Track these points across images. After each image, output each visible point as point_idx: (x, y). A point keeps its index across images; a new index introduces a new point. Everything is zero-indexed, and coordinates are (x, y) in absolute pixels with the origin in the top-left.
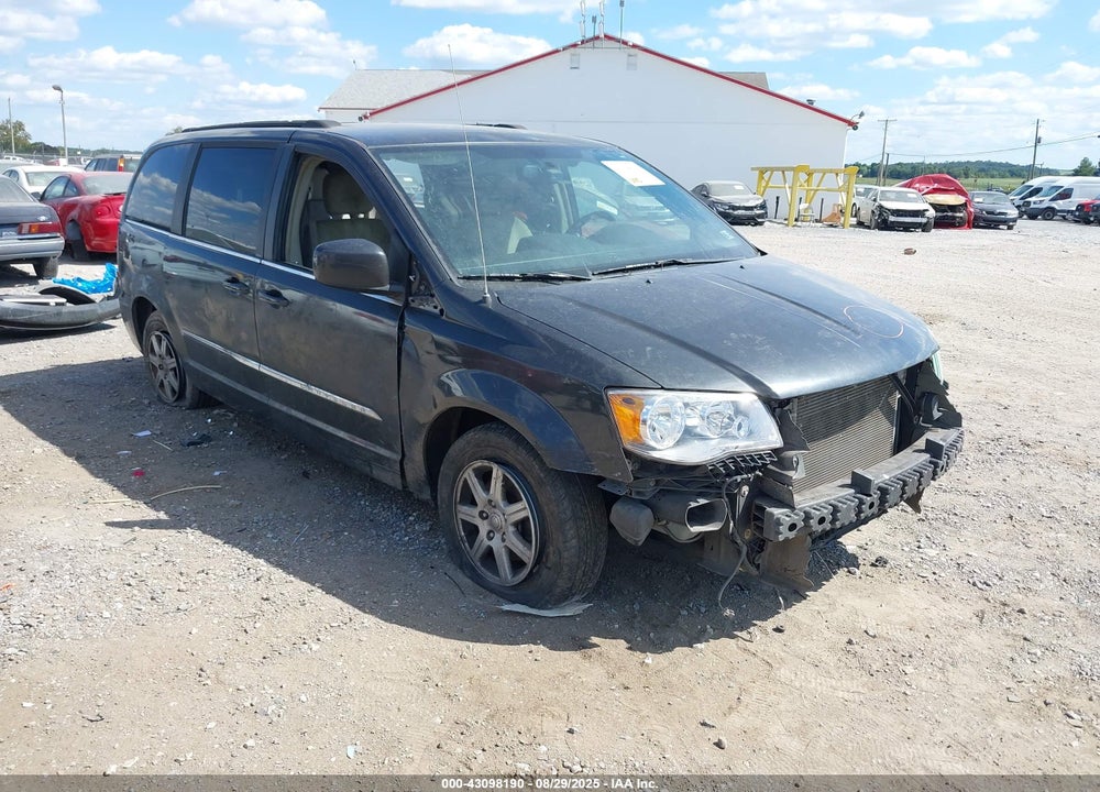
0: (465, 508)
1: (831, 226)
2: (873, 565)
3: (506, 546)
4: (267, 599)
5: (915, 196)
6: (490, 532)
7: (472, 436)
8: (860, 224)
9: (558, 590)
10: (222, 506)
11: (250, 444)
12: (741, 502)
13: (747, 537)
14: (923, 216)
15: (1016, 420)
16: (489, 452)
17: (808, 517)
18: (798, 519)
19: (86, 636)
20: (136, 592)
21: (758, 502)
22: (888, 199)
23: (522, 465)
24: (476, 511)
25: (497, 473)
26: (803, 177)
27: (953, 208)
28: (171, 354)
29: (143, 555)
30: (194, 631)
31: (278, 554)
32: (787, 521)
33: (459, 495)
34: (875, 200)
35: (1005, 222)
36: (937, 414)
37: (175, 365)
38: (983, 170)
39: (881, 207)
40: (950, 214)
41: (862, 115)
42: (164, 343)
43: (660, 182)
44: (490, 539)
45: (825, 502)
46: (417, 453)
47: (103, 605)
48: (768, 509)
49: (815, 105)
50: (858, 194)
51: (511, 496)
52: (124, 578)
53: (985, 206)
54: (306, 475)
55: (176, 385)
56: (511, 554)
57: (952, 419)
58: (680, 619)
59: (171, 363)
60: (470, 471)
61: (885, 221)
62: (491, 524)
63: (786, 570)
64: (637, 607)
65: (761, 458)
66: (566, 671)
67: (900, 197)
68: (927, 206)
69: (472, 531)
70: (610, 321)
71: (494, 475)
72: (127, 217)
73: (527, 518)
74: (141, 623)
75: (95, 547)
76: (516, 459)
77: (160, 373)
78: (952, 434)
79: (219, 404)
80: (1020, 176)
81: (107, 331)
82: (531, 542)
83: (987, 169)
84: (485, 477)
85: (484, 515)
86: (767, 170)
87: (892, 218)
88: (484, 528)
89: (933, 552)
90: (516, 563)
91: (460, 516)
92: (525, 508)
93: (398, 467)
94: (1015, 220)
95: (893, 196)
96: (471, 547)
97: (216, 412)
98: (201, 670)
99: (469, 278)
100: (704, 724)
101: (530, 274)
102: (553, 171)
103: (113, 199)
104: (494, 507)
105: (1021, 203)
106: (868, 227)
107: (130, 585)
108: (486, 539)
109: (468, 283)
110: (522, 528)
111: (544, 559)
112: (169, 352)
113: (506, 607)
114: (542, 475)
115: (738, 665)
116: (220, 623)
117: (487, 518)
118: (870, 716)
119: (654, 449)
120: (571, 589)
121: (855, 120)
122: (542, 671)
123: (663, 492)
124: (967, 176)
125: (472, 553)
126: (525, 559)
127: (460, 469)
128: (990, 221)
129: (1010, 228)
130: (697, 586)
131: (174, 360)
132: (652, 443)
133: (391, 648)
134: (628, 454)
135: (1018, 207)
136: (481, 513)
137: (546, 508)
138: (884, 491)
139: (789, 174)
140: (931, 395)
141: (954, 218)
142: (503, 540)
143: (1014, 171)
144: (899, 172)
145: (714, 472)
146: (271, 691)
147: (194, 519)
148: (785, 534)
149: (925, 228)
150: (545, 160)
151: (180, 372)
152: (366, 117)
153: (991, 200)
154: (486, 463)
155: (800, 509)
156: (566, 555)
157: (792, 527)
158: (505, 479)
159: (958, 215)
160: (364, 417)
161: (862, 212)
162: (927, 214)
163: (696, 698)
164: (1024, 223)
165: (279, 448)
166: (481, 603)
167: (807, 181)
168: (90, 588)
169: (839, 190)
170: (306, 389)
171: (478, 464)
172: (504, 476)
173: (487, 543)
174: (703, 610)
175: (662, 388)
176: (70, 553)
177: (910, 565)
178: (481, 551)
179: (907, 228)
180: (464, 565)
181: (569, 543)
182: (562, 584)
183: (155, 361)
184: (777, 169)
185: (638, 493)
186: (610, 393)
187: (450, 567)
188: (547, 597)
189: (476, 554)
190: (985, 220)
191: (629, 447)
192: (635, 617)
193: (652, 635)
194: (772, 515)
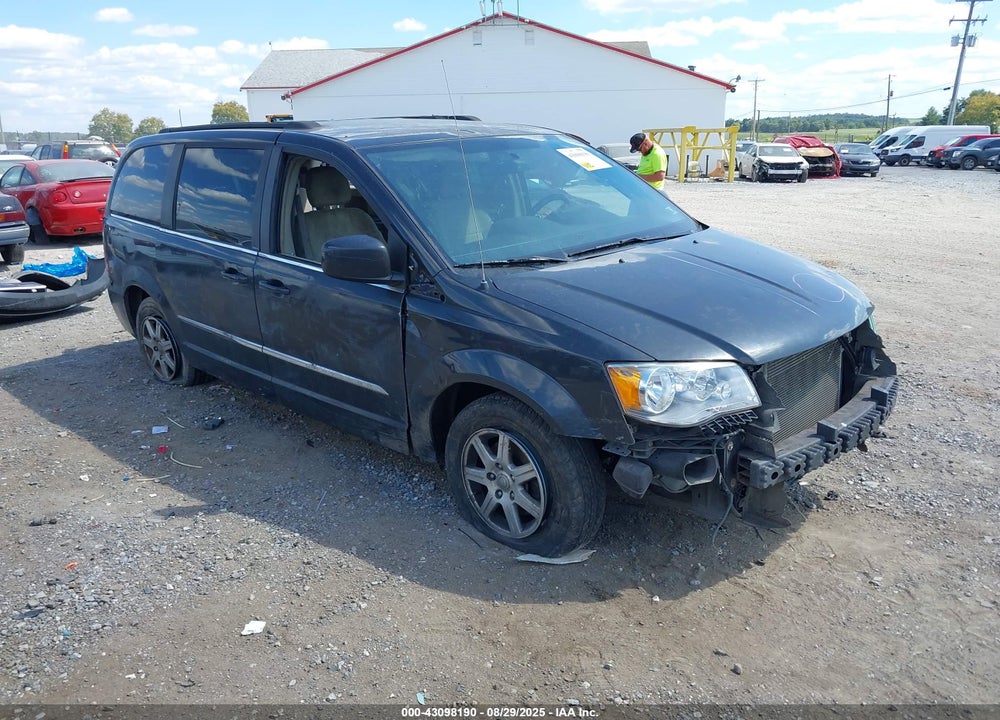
0: (473, 470)
1: (717, 180)
2: (826, 499)
3: (515, 504)
4: (308, 563)
5: (789, 150)
6: (497, 492)
7: (477, 407)
8: (743, 177)
9: (568, 541)
10: (243, 478)
11: (251, 417)
12: (727, 456)
13: (733, 486)
14: (798, 168)
15: (918, 357)
16: (494, 421)
17: (786, 465)
18: (778, 468)
19: (157, 608)
20: (189, 564)
21: (742, 455)
22: (766, 154)
23: (529, 432)
24: (483, 473)
25: (504, 439)
26: (690, 137)
27: (823, 159)
28: (165, 337)
29: (185, 528)
30: (252, 597)
31: (306, 520)
32: (770, 470)
33: (466, 458)
34: (755, 156)
35: (868, 170)
36: (876, 366)
37: (171, 347)
38: (841, 122)
39: (760, 161)
40: (821, 165)
41: (739, 78)
42: (158, 328)
43: (606, 165)
44: (499, 497)
45: (799, 452)
46: (424, 423)
47: (164, 578)
48: (753, 461)
49: (696, 71)
50: (738, 149)
51: (517, 459)
52: (174, 551)
53: (850, 156)
54: (310, 443)
55: (172, 365)
56: (520, 511)
57: (888, 369)
58: (674, 559)
59: (167, 345)
60: (476, 438)
61: (765, 175)
62: (499, 484)
63: (765, 511)
64: (634, 550)
65: (744, 416)
66: (587, 612)
67: (777, 152)
68: (801, 159)
69: (482, 491)
70: (598, 302)
71: (500, 442)
72: (112, 212)
73: (535, 479)
74: (202, 592)
75: (139, 524)
76: (522, 427)
77: (156, 355)
78: (890, 382)
79: (213, 380)
80: (874, 126)
81: (87, 313)
82: (539, 500)
83: (844, 121)
84: (492, 443)
85: (492, 476)
86: (657, 131)
87: (771, 172)
88: (492, 488)
89: (875, 484)
90: (525, 518)
91: (468, 477)
92: (533, 470)
93: (405, 436)
94: (877, 168)
95: (770, 151)
96: (480, 505)
97: (212, 388)
98: (269, 633)
99: (464, 267)
100: (717, 653)
101: (516, 260)
102: (518, 162)
103: (68, 186)
104: (502, 469)
105: (879, 151)
106: (750, 180)
107: (181, 557)
108: (495, 498)
109: (463, 271)
110: (530, 487)
111: (552, 514)
112: (164, 335)
113: (523, 558)
114: (547, 441)
115: (732, 598)
116: (272, 589)
117: (494, 478)
118: (855, 636)
119: (652, 414)
120: (578, 539)
121: (733, 83)
122: (567, 615)
123: (659, 452)
124: (828, 128)
125: (481, 509)
126: (534, 514)
127: (466, 437)
128: (855, 170)
129: (873, 175)
130: (680, 528)
131: (169, 342)
132: (650, 409)
133: (430, 601)
134: (630, 420)
135: (878, 155)
136: (489, 475)
137: (553, 470)
138: (845, 438)
139: (677, 135)
140: (869, 349)
141: (825, 168)
142: (512, 498)
143: (868, 122)
144: (768, 126)
145: (707, 432)
146: (336, 648)
147: (220, 491)
148: (769, 482)
149: (800, 179)
150: (509, 152)
151: (175, 353)
152: (288, 96)
153: (855, 150)
154: (492, 431)
155: (780, 460)
156: (574, 510)
157: (775, 475)
158: (511, 445)
159: (828, 165)
160: (369, 392)
161: (744, 166)
162: (802, 166)
163: (704, 630)
164: (884, 170)
165: (279, 419)
166: (497, 555)
167: (693, 140)
168: (147, 563)
169: (723, 147)
170: (311, 368)
171: (484, 431)
172: (511, 443)
173: (496, 500)
174: (691, 549)
175: (656, 361)
176: (118, 531)
177: (857, 497)
178: (490, 508)
179: (783, 179)
180: (475, 521)
181: (576, 498)
182: (572, 536)
183: (149, 342)
184: (666, 131)
185: (639, 453)
186: (610, 366)
187: (461, 523)
188: (558, 547)
189: (485, 511)
190: (851, 169)
191: (629, 413)
192: (635, 560)
193: (653, 575)
194: (757, 466)
